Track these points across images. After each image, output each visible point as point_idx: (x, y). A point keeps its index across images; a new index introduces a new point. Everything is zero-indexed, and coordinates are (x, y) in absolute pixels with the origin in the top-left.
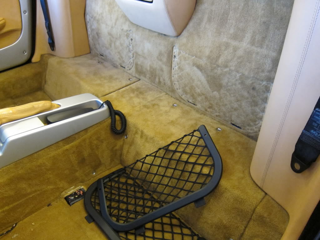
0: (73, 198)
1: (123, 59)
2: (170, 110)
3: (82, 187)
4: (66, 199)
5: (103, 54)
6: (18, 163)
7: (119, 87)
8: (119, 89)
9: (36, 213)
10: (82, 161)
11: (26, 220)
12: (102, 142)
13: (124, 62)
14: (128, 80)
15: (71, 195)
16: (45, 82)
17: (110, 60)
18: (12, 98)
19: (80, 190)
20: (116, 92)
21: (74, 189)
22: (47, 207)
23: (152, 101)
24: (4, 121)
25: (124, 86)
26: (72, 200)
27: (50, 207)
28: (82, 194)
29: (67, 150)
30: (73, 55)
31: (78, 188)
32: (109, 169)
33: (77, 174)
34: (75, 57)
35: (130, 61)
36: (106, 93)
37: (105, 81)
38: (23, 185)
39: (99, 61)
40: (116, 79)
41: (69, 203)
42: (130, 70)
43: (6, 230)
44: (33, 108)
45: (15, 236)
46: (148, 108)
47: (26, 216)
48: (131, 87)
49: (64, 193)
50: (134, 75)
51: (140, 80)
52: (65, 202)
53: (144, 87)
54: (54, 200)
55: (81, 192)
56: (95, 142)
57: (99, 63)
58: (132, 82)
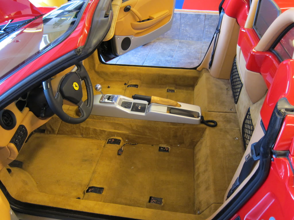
0: (162, 149)
3: (169, 148)
4: (160, 147)
6: (149, 121)
8: (220, 112)
9: (146, 145)
10: (175, 136)
11: (141, 145)
12: (189, 134)
14: (230, 109)
15: (162, 147)
16: (197, 85)
18: (176, 85)
19: (168, 148)
21: (166, 146)
22: (151, 145)
23: (228, 129)
24: (154, 102)
26: (161, 150)
27: (152, 146)
29: (171, 128)
30: (218, 77)
31: (167, 147)
32: (186, 148)
33: (171, 141)
34: (219, 78)
36: (211, 111)
37: (218, 103)
38: (147, 131)
40: (225, 105)
41: (159, 150)
43: (133, 144)
44: (168, 102)
45: (134, 147)
47: (142, 143)
49: (160, 145)
51: (236, 113)
52: (158, 148)
53: (233, 118)
54: (155, 145)
55: (167, 149)
56: (185, 132)
57: (227, 89)
58: (231, 111)
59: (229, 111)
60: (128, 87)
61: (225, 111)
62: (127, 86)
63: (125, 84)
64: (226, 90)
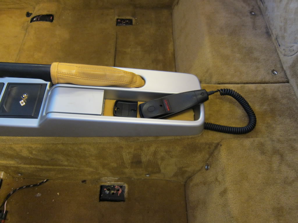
0: (108, 192)
1: (285, 34)
2: (293, 181)
3: (125, 185)
4: (102, 188)
5: (265, 3)
7: (249, 79)
8: (247, 83)
10: (137, 163)
13: (283, 37)
14: (270, 72)
15: (108, 187)
17: (268, 18)
19: (121, 187)
20: (240, 85)
21: (116, 181)
22: (80, 182)
23: (279, 141)
25: (257, 81)
27: (84, 184)
28: (119, 195)
31: (120, 183)
35: (293, 45)
36: (225, 81)
37: (238, 55)
38: (60, 157)
39: (253, 9)
40: (256, 60)
42: (285, 55)
46: (263, 153)
48: (265, 90)
50: (285, 68)
51: (288, 82)
53: (284, 101)
54: (90, 180)
55: (120, 192)
56: (162, 154)
57: (251, 12)
58: (275, 79)
59: (268, 78)
60: (32, 21)
61: (259, 79)
62: (29, 19)
63: (28, 15)
64: (249, 14)
